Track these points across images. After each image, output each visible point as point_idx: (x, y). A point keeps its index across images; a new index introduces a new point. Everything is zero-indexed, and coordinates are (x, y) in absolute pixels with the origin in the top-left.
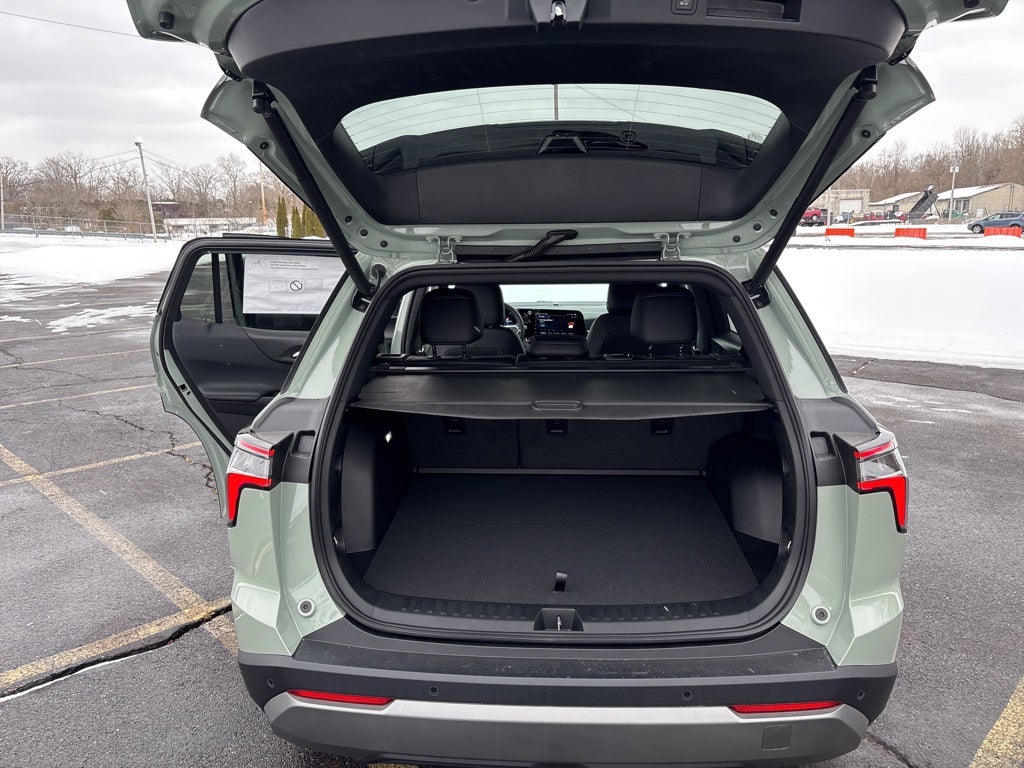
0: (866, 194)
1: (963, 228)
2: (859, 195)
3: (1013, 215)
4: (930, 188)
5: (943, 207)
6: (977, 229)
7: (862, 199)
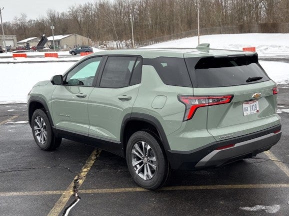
0: (15, 37)
1: (67, 53)
2: (12, 38)
3: (86, 47)
4: (44, 35)
5: (50, 44)
6: (73, 53)
7: (13, 40)
